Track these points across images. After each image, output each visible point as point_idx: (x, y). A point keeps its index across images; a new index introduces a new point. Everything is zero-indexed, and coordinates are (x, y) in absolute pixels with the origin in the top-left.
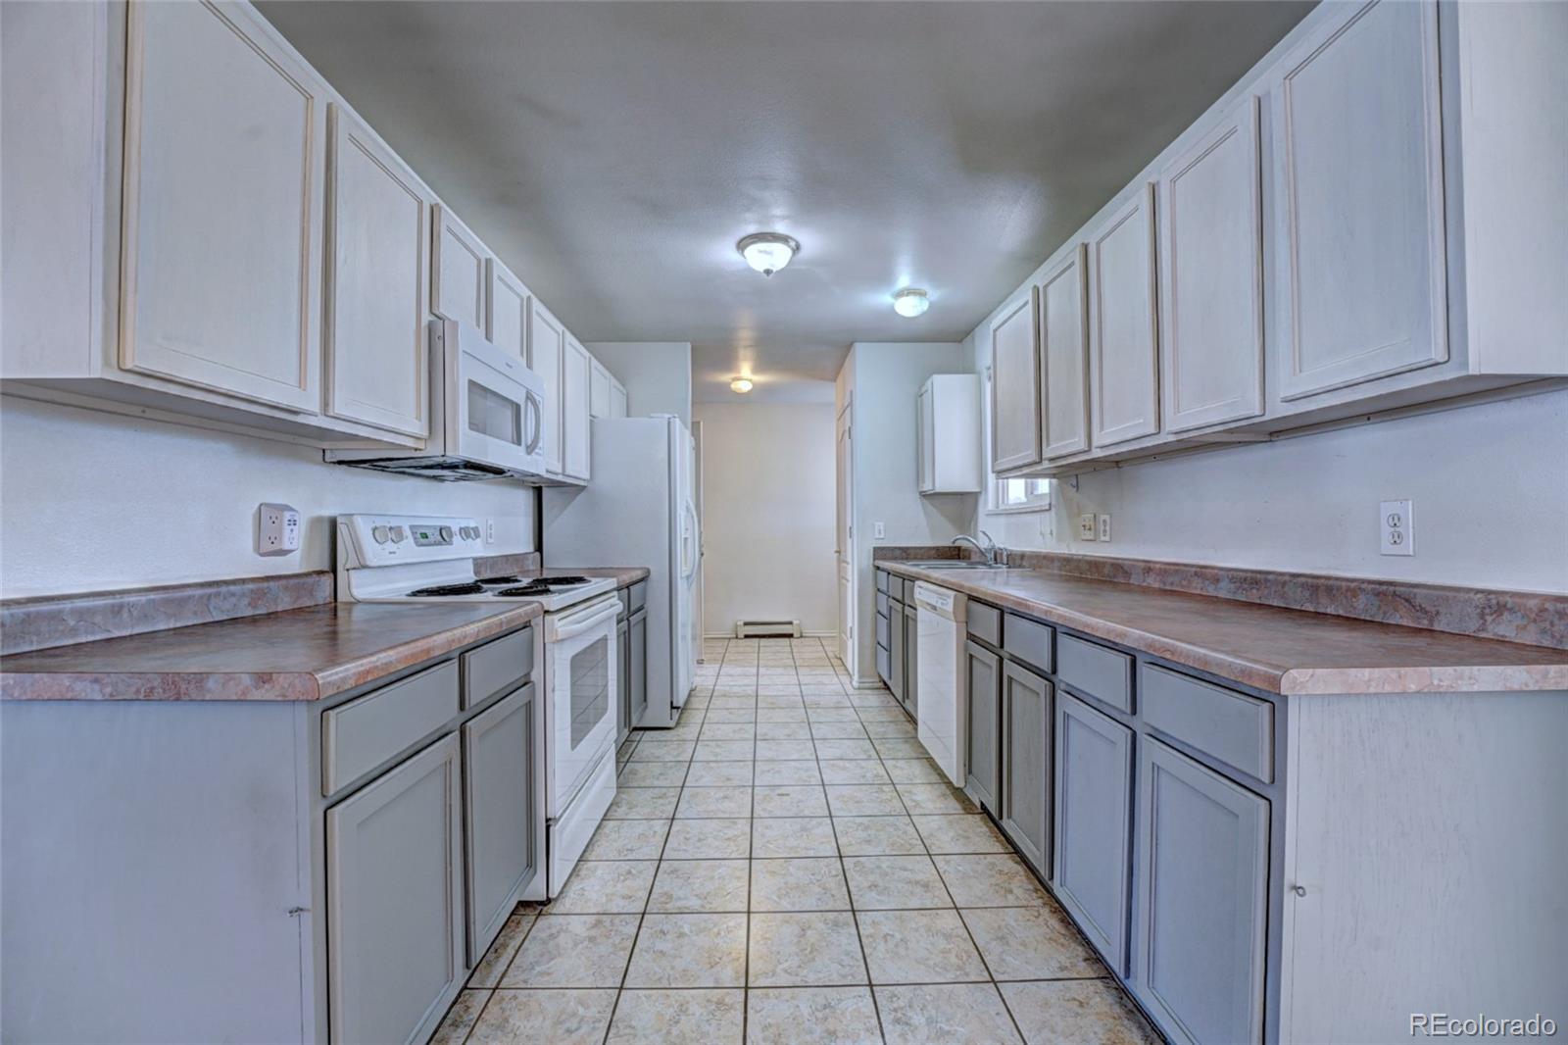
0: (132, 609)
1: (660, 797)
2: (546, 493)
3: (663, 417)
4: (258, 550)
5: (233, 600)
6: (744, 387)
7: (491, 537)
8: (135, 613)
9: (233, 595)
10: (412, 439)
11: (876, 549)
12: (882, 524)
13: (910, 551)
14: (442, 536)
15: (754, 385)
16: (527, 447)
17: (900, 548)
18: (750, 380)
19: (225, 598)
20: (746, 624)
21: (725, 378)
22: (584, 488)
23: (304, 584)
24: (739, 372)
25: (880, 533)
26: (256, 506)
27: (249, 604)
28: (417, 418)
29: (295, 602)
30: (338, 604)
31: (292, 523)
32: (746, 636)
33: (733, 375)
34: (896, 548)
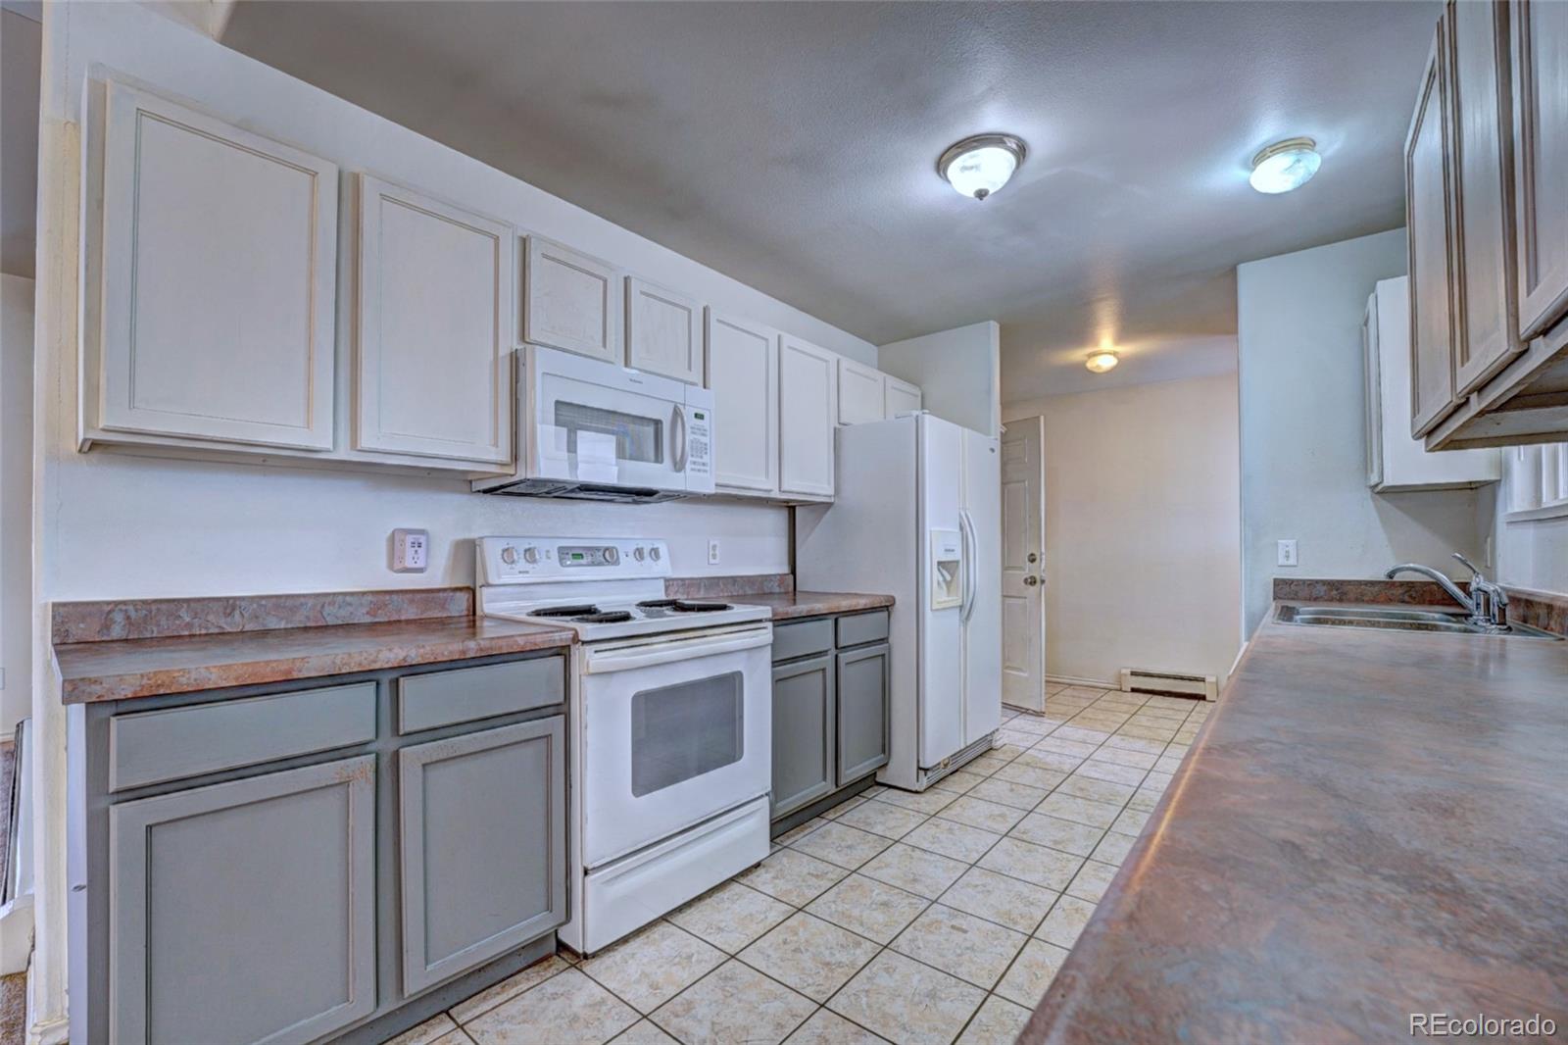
0: (243, 612)
1: (817, 876)
2: (798, 511)
3: (911, 415)
4: (391, 567)
5: (350, 609)
6: (1105, 363)
7: (714, 558)
8: (246, 615)
9: (350, 604)
10: (494, 466)
11: (1278, 583)
12: (1292, 542)
13: (1346, 588)
14: (605, 558)
15: (1119, 360)
16: (675, 464)
17: (1324, 583)
18: (1115, 354)
19: (340, 607)
20: (1133, 674)
21: (1077, 355)
22: (828, 505)
23: (433, 598)
24: (1096, 343)
25: (1287, 557)
26: (390, 532)
27: (367, 613)
28: (494, 445)
29: (422, 614)
30: (477, 618)
31: (416, 545)
32: (1134, 690)
33: (1089, 350)
34: (1317, 582)
